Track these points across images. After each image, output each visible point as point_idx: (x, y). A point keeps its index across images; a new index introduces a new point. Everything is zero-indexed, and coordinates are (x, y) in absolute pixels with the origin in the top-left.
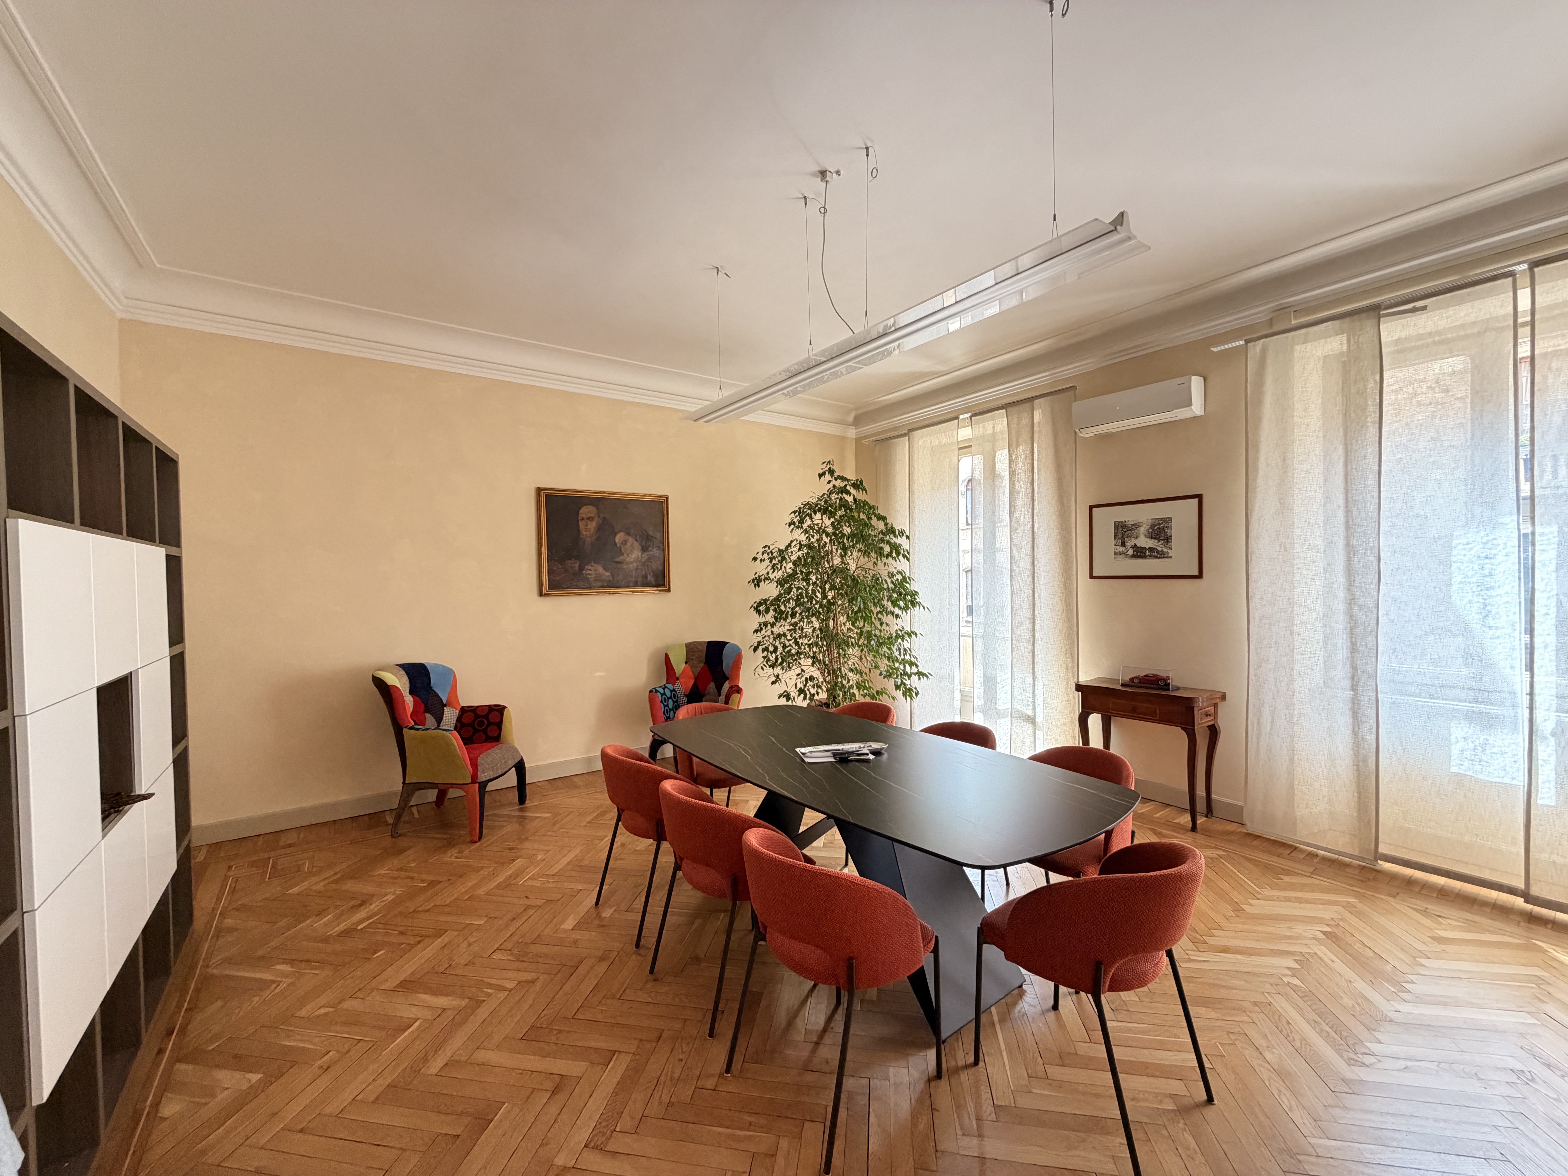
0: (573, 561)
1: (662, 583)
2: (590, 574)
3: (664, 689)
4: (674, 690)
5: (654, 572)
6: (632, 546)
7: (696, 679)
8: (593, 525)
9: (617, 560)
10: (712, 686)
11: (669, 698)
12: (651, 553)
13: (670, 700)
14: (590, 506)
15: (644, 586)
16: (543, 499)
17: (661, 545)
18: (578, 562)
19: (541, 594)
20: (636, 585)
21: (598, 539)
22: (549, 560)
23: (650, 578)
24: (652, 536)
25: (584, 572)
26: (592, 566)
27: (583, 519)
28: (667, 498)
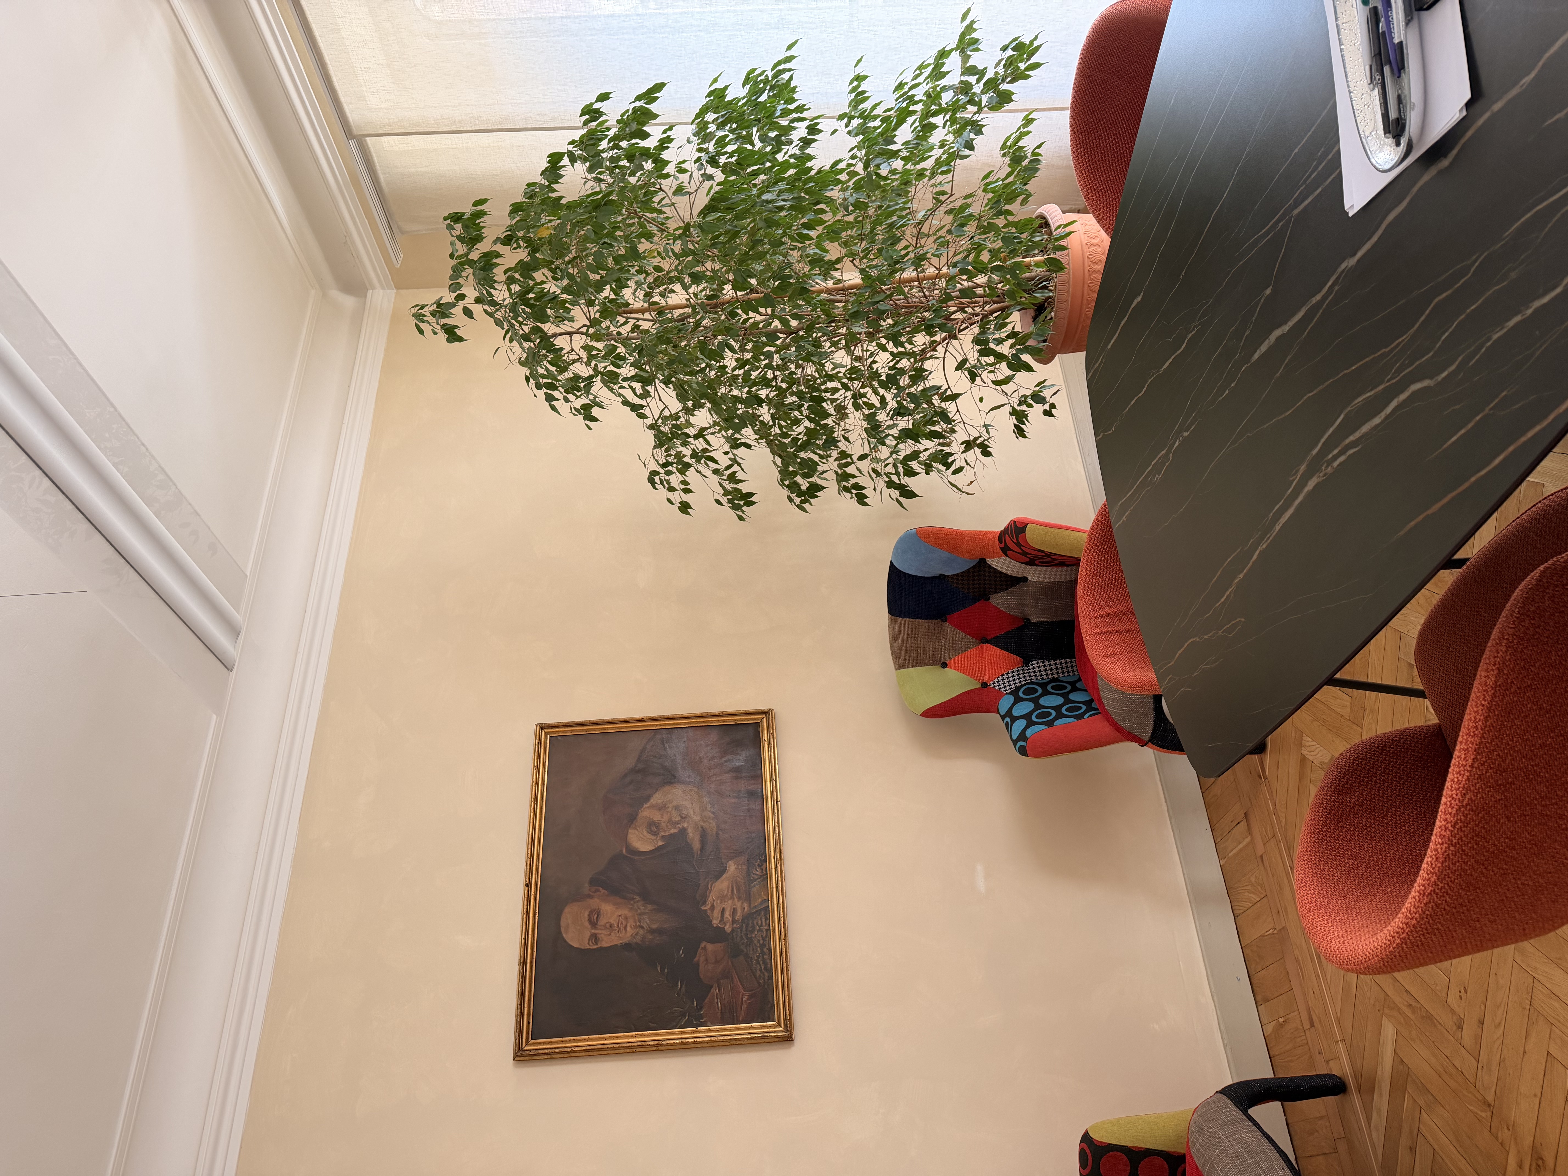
0: (700, 958)
1: (751, 730)
2: (734, 911)
3: (1014, 719)
4: (1015, 693)
5: (724, 753)
6: (662, 808)
7: (985, 641)
8: (611, 912)
9: (696, 845)
10: (1000, 600)
11: (1038, 706)
12: (679, 759)
13: (1043, 701)
14: (563, 923)
15: (758, 776)
16: (544, 1044)
17: (658, 737)
18: (703, 945)
19: (788, 1038)
20: (758, 796)
21: (645, 897)
22: (696, 1021)
23: (740, 760)
24: (639, 759)
25: (728, 929)
26: (713, 908)
27: (595, 938)
28: (543, 727)
